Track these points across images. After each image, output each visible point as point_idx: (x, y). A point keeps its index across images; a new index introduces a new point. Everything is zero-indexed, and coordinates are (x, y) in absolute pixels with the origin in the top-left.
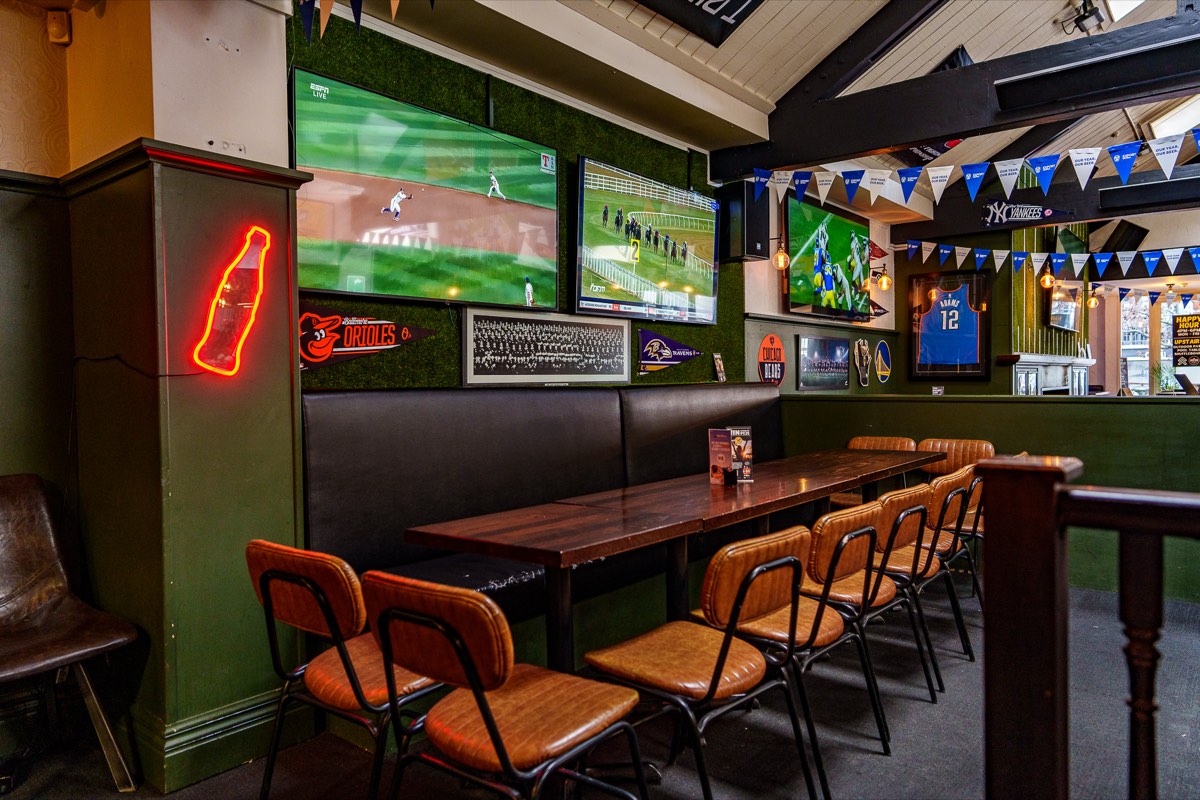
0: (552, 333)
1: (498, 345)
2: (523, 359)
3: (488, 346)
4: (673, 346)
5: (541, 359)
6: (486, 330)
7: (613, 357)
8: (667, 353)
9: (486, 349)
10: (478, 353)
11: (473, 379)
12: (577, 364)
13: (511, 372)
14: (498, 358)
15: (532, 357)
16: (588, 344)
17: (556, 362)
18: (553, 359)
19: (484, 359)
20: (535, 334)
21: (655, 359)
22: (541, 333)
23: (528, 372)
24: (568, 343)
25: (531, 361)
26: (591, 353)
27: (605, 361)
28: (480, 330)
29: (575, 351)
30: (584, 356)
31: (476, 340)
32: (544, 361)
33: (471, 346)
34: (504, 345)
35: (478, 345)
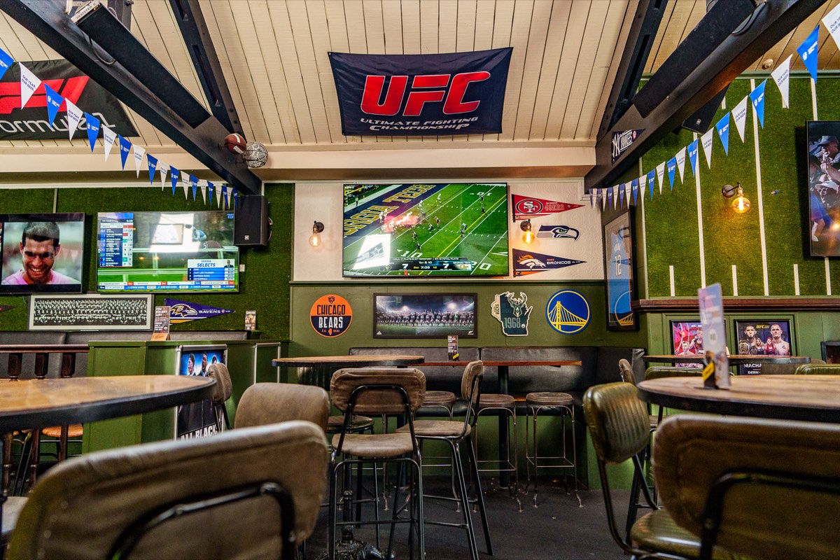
0: (87, 304)
1: (49, 311)
2: (66, 318)
3: (43, 312)
4: (198, 307)
5: (78, 318)
6: (42, 305)
7: (137, 315)
8: (192, 311)
9: (42, 314)
10: (37, 315)
11: (32, 327)
12: (107, 320)
13: (57, 324)
14: (49, 318)
15: (72, 317)
16: (115, 309)
17: (89, 319)
18: (87, 318)
19: (40, 318)
20: (75, 305)
21: (179, 316)
22: (79, 304)
23: (69, 324)
24: (99, 309)
25: (71, 319)
26: (117, 313)
27: (130, 318)
28: (38, 305)
29: (105, 313)
30: (112, 316)
31: (36, 310)
32: (80, 319)
33: (32, 312)
34: (54, 311)
35: (37, 312)
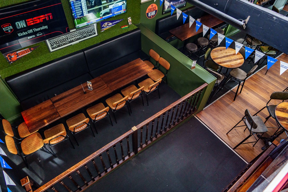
0: (71, 34)
1: (57, 42)
2: (64, 42)
3: (54, 43)
5: (69, 41)
6: (52, 41)
7: (92, 32)
8: (111, 24)
9: (54, 44)
10: (52, 46)
11: (51, 50)
12: (81, 37)
13: (62, 46)
14: (57, 45)
15: (67, 41)
16: (83, 32)
17: (74, 39)
18: (73, 39)
19: (54, 46)
20: (67, 36)
21: (106, 27)
22: (68, 35)
23: (67, 44)
24: (77, 34)
25: (67, 42)
26: (84, 34)
27: (89, 34)
28: (51, 42)
29: (79, 35)
30: (82, 35)
31: (50, 44)
32: (70, 41)
34: (58, 42)
35: (51, 45)
